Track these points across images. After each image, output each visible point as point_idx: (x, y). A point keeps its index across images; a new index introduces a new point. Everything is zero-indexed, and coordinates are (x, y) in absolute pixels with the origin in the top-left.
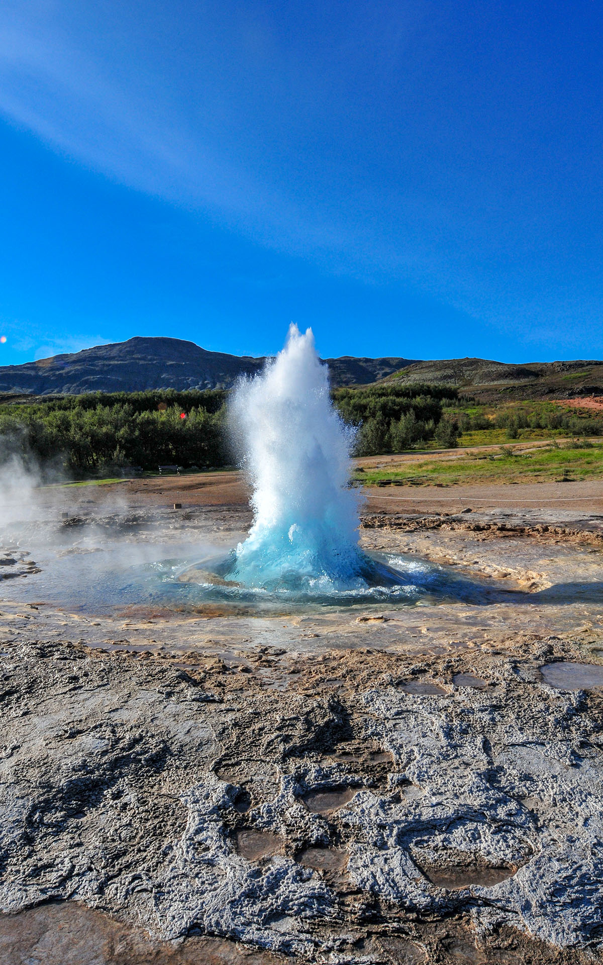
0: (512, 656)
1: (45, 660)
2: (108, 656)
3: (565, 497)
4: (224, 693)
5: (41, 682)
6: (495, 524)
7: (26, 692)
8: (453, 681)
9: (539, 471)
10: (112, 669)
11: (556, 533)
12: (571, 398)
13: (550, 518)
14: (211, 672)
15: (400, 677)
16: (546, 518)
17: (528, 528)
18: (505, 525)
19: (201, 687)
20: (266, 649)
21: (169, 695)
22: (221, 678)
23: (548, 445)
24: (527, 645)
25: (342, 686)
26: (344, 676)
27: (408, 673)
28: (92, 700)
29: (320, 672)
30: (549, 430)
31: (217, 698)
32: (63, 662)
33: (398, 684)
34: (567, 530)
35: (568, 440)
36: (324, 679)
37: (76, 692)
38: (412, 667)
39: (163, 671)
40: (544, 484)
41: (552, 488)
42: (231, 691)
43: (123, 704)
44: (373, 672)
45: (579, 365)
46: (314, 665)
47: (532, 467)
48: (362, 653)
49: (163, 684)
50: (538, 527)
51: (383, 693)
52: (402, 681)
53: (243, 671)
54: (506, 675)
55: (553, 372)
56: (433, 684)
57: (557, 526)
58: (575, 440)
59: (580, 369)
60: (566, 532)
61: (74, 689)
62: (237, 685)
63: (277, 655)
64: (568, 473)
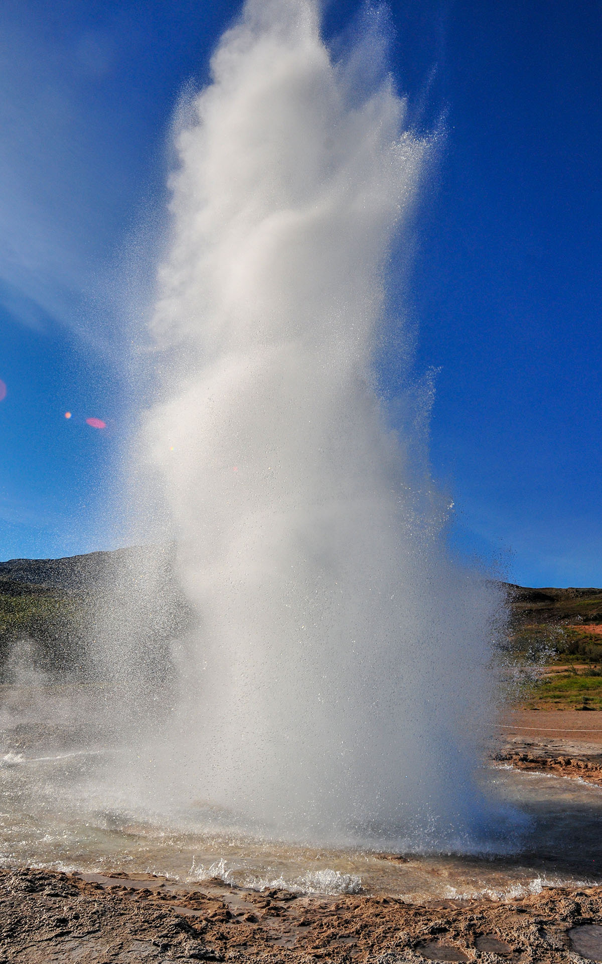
0: (538, 915)
1: (35, 895)
2: (103, 894)
3: (586, 728)
4: (226, 949)
5: (26, 923)
6: (517, 754)
7: (7, 936)
8: (475, 944)
9: (559, 697)
10: (106, 911)
11: (579, 767)
12: (586, 625)
13: (571, 750)
14: (214, 919)
15: (418, 937)
16: (567, 749)
17: (550, 760)
18: (527, 756)
19: (201, 939)
20: (275, 893)
21: (166, 947)
22: (224, 928)
23: (566, 671)
24: (553, 902)
25: (356, 946)
26: (358, 932)
27: (426, 931)
28: (79, 951)
29: (332, 925)
30: (567, 655)
31: (217, 954)
32: (53, 899)
33: (416, 946)
34: (590, 765)
35: (586, 667)
36: (336, 935)
37: (63, 938)
38: (432, 924)
39: (161, 917)
40: (564, 712)
41: (573, 717)
42: (234, 946)
43: (112, 957)
44: (389, 929)
45: (591, 592)
46: (326, 916)
47: (551, 693)
48: (378, 903)
49: (160, 934)
50: (560, 759)
51: (401, 956)
52: (420, 942)
53: (248, 919)
54: (532, 940)
55: (568, 598)
56: (453, 947)
57: (579, 760)
58: (592, 667)
59: (593, 596)
60: (589, 767)
61: (62, 934)
62: (241, 939)
63: (287, 900)
64: (588, 702)
